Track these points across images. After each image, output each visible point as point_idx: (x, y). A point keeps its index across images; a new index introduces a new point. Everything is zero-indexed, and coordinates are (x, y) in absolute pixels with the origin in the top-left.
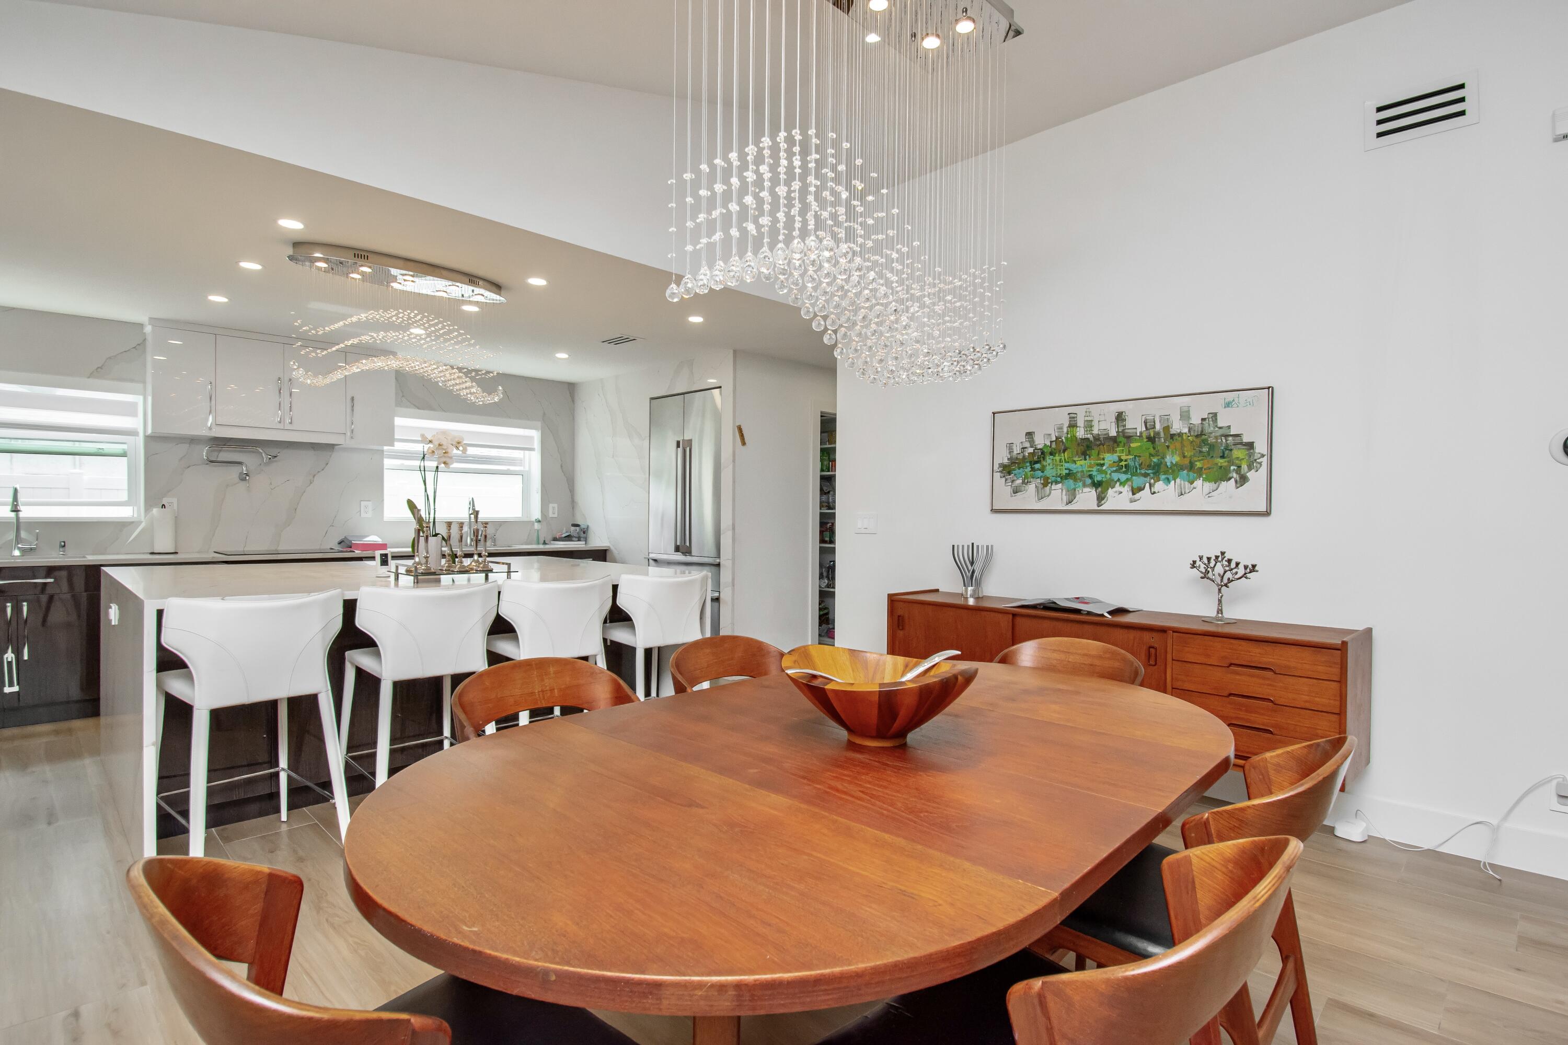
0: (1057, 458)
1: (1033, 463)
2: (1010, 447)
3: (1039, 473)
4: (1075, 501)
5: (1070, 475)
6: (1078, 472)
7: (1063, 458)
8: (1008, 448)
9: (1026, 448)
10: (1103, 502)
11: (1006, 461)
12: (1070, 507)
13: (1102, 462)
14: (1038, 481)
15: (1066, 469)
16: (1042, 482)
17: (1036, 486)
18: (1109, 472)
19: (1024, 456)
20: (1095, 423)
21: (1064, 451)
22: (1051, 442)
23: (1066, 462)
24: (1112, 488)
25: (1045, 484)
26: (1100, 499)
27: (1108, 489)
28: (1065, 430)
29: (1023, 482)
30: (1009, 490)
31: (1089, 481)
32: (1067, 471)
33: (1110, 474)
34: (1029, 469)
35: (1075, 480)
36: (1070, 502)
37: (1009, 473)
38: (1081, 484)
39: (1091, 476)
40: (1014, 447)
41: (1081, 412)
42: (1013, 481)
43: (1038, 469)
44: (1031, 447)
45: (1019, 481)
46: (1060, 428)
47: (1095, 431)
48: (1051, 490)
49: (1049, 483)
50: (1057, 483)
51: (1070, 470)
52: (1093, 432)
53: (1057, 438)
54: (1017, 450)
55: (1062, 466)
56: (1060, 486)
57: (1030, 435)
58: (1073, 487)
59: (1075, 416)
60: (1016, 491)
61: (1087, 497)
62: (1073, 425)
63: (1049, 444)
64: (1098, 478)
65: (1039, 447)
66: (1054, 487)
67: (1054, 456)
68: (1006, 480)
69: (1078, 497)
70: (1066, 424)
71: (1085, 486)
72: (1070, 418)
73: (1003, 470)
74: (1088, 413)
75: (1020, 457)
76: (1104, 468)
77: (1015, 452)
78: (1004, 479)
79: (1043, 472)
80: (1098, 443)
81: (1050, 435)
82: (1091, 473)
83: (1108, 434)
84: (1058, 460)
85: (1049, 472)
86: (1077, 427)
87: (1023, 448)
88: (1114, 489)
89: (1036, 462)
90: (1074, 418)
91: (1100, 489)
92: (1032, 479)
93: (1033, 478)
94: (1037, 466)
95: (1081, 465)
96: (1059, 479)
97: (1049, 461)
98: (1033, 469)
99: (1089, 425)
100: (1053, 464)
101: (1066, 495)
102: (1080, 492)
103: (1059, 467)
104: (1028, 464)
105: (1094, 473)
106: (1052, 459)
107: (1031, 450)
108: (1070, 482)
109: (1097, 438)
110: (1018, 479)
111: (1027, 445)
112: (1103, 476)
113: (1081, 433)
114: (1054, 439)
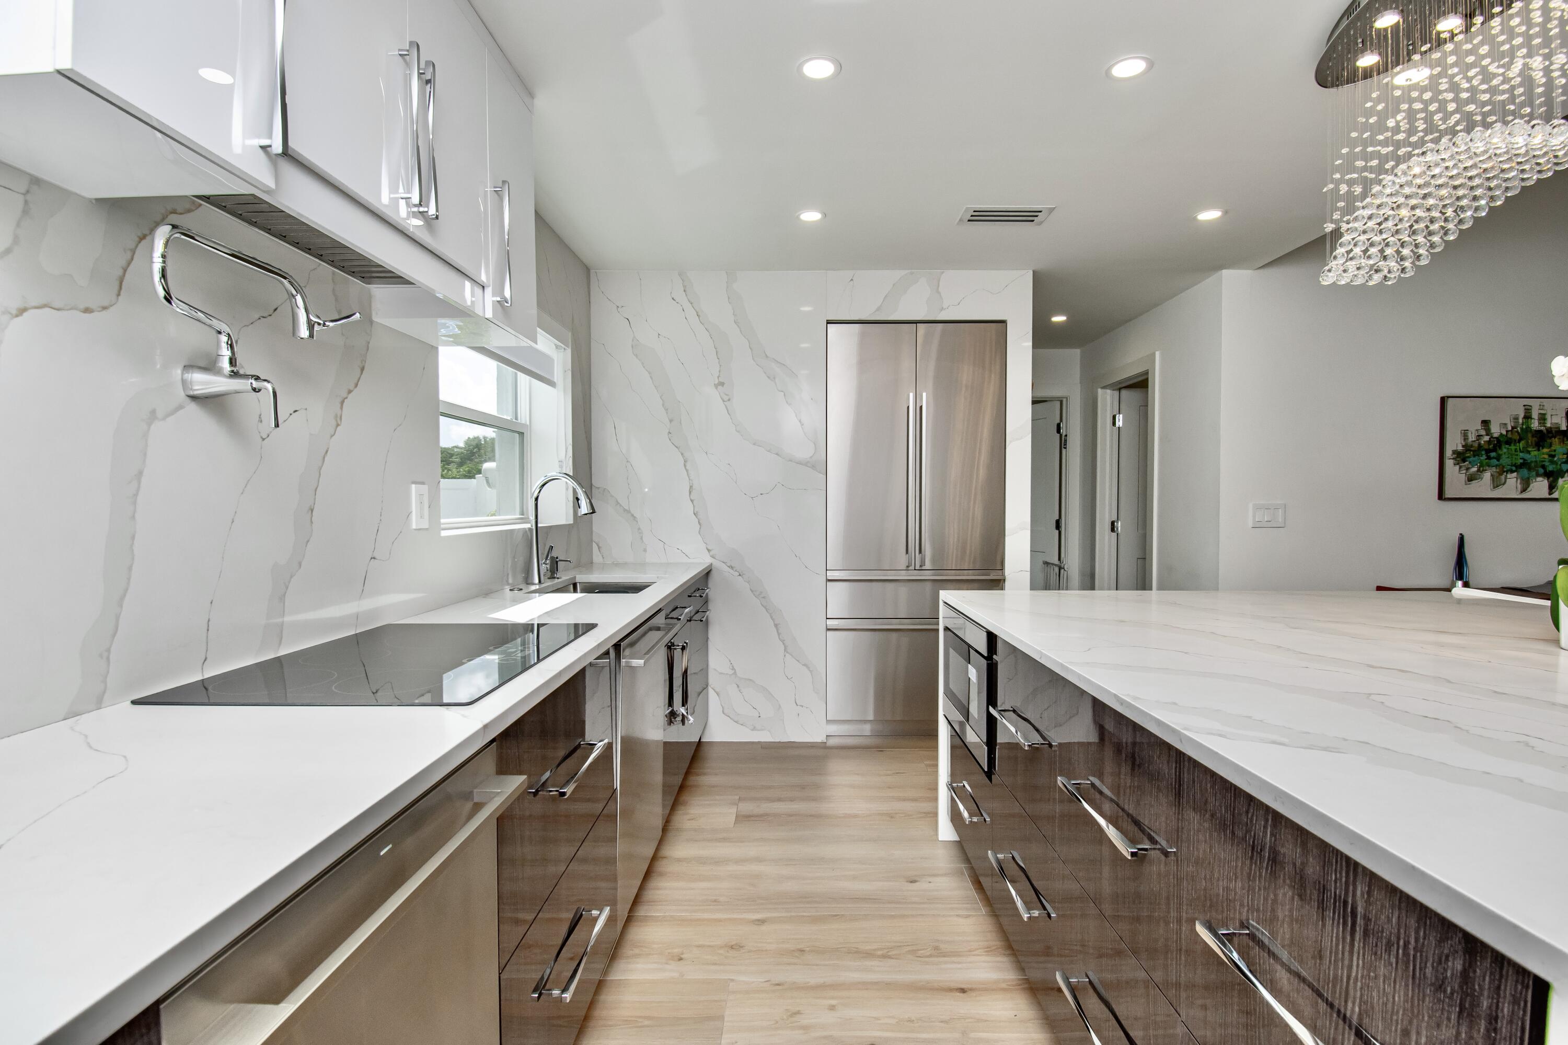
0: (1513, 447)
1: (1488, 451)
2: (1465, 434)
3: (1494, 462)
4: (1529, 489)
5: (1525, 465)
6: (1532, 462)
7: (1518, 448)
8: (1463, 435)
9: (1481, 436)
10: (1554, 490)
11: (1460, 448)
12: (1524, 496)
13: (1553, 453)
14: (1494, 469)
15: (1521, 459)
16: (1498, 470)
17: (1492, 475)
18: (1559, 463)
19: (1479, 444)
20: (1548, 417)
21: (1519, 442)
22: (1507, 431)
23: (1521, 452)
24: (1562, 477)
25: (1500, 474)
26: (1552, 488)
27: (1558, 479)
28: (1521, 421)
29: (1479, 470)
30: (1463, 477)
31: (1541, 471)
32: (1521, 461)
33: (1560, 465)
34: (1484, 457)
35: (1530, 469)
36: (1524, 491)
37: (1464, 460)
38: (1534, 473)
39: (1543, 467)
40: (1470, 435)
41: (1535, 404)
42: (1467, 469)
43: (1494, 458)
44: (1487, 435)
45: (1475, 469)
46: (1516, 419)
47: (1548, 425)
48: (1506, 478)
49: (1504, 472)
50: (1512, 472)
51: (1524, 460)
52: (1546, 425)
53: (1513, 428)
54: (1472, 438)
55: (1517, 455)
56: (1515, 474)
57: (1486, 423)
58: (1527, 476)
59: (1530, 408)
60: (1471, 479)
61: (1540, 486)
62: (1528, 417)
63: (1504, 433)
64: (1550, 468)
65: (1496, 435)
66: (1509, 476)
67: (1510, 445)
68: (1460, 467)
69: (1531, 485)
70: (1522, 415)
71: (1538, 475)
72: (1525, 409)
73: (1457, 457)
74: (1542, 407)
75: (1476, 445)
76: (1555, 459)
77: (1470, 439)
78: (1457, 467)
79: (1498, 460)
80: (1550, 435)
81: (1506, 424)
82: (1544, 463)
83: (1559, 428)
84: (1513, 450)
85: (1505, 460)
86: (1531, 418)
87: (1478, 436)
88: (1564, 479)
89: (1494, 450)
90: (1528, 409)
91: (1551, 479)
92: (1487, 468)
93: (1489, 466)
94: (1493, 454)
95: (1534, 455)
96: (1514, 468)
97: (1505, 450)
98: (1489, 458)
99: (1542, 418)
100: (1509, 453)
101: (1520, 484)
102: (1534, 480)
103: (1514, 457)
104: (1483, 452)
105: (1547, 464)
106: (1508, 449)
107: (1487, 438)
108: (1525, 472)
109: (1549, 430)
110: (1473, 467)
111: (1483, 432)
112: (1554, 466)
113: (1535, 425)
114: (1510, 428)
